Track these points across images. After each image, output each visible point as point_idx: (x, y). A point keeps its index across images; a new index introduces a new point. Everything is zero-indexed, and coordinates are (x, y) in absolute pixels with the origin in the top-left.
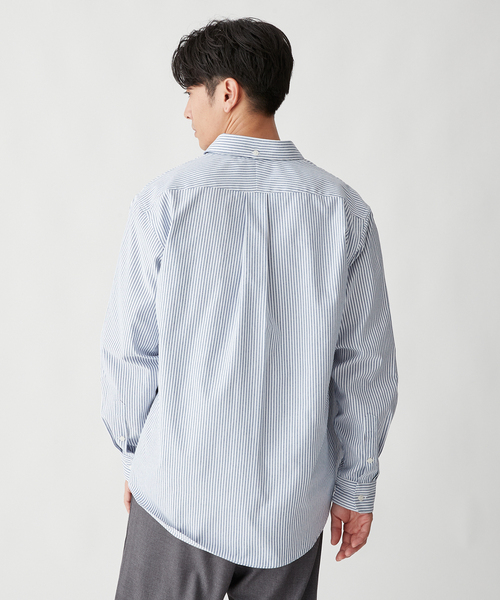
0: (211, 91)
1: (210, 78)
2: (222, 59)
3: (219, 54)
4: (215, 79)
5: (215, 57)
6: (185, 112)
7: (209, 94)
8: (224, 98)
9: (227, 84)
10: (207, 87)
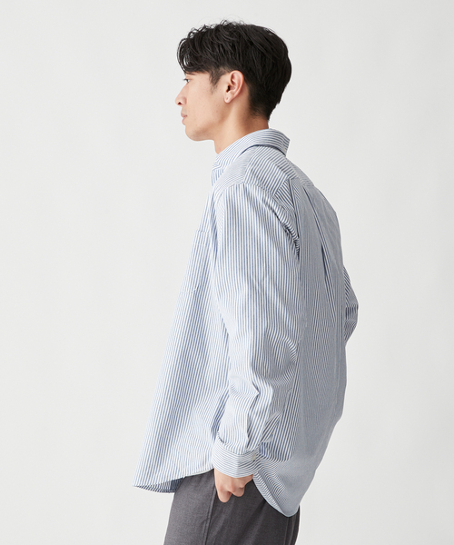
0: (215, 80)
1: (218, 67)
2: (234, 50)
3: (233, 47)
4: (222, 69)
5: (228, 48)
6: (178, 98)
7: (212, 81)
8: (226, 88)
9: (232, 77)
10: (212, 75)
